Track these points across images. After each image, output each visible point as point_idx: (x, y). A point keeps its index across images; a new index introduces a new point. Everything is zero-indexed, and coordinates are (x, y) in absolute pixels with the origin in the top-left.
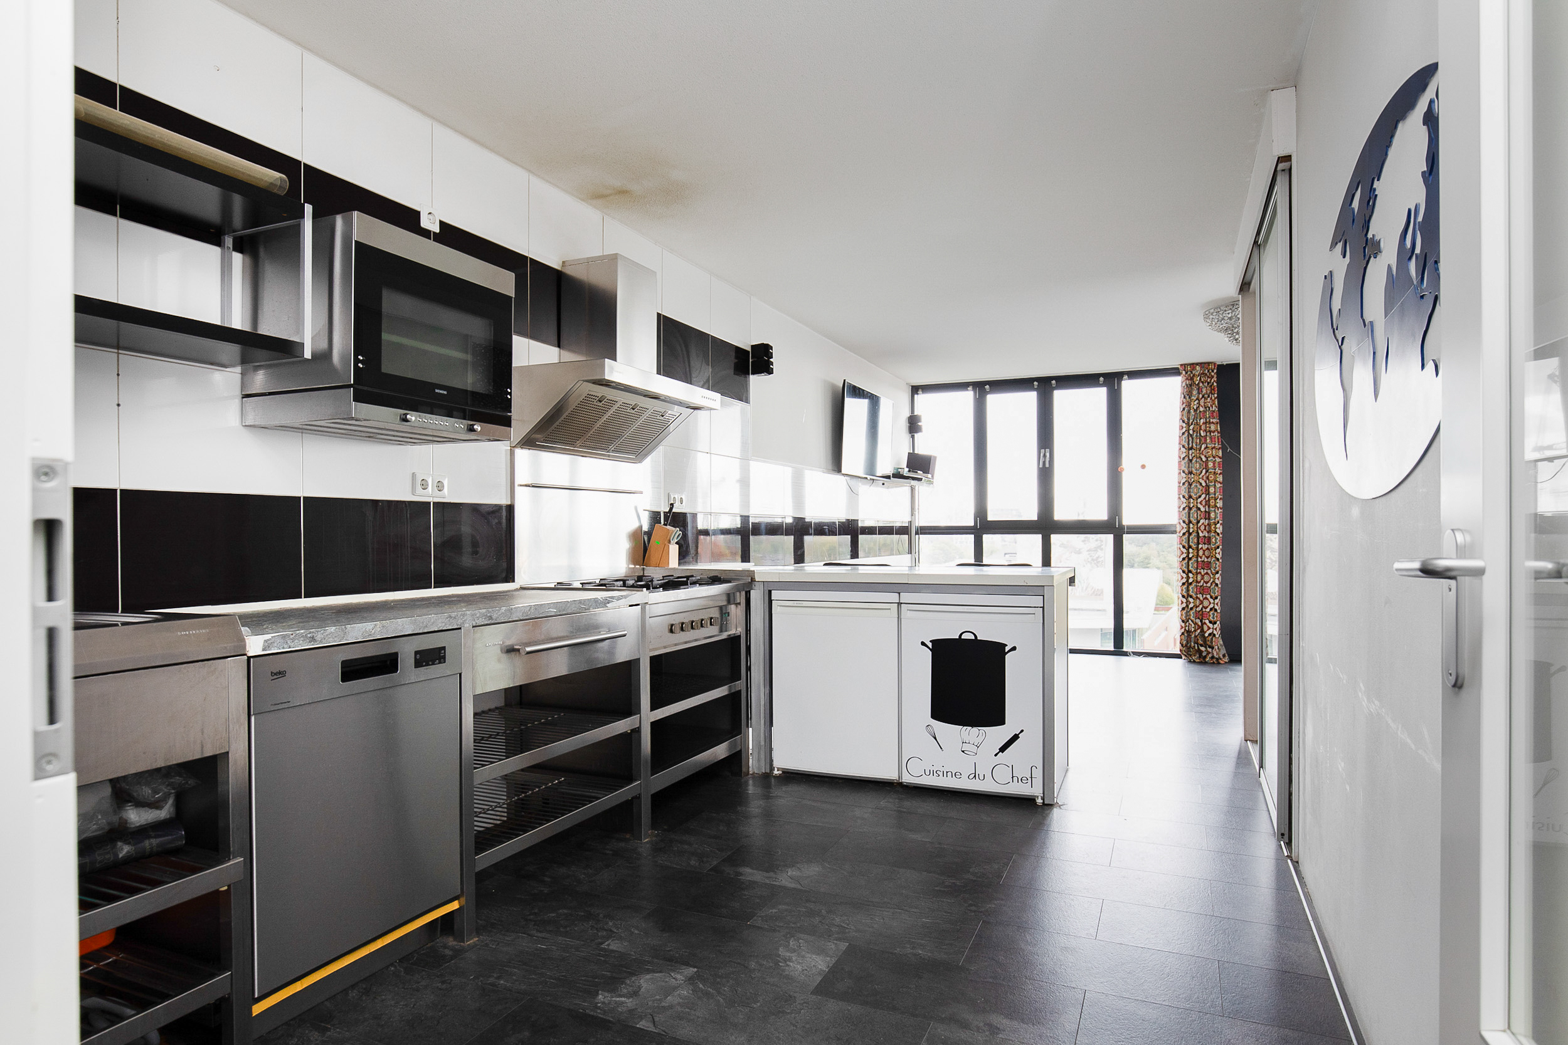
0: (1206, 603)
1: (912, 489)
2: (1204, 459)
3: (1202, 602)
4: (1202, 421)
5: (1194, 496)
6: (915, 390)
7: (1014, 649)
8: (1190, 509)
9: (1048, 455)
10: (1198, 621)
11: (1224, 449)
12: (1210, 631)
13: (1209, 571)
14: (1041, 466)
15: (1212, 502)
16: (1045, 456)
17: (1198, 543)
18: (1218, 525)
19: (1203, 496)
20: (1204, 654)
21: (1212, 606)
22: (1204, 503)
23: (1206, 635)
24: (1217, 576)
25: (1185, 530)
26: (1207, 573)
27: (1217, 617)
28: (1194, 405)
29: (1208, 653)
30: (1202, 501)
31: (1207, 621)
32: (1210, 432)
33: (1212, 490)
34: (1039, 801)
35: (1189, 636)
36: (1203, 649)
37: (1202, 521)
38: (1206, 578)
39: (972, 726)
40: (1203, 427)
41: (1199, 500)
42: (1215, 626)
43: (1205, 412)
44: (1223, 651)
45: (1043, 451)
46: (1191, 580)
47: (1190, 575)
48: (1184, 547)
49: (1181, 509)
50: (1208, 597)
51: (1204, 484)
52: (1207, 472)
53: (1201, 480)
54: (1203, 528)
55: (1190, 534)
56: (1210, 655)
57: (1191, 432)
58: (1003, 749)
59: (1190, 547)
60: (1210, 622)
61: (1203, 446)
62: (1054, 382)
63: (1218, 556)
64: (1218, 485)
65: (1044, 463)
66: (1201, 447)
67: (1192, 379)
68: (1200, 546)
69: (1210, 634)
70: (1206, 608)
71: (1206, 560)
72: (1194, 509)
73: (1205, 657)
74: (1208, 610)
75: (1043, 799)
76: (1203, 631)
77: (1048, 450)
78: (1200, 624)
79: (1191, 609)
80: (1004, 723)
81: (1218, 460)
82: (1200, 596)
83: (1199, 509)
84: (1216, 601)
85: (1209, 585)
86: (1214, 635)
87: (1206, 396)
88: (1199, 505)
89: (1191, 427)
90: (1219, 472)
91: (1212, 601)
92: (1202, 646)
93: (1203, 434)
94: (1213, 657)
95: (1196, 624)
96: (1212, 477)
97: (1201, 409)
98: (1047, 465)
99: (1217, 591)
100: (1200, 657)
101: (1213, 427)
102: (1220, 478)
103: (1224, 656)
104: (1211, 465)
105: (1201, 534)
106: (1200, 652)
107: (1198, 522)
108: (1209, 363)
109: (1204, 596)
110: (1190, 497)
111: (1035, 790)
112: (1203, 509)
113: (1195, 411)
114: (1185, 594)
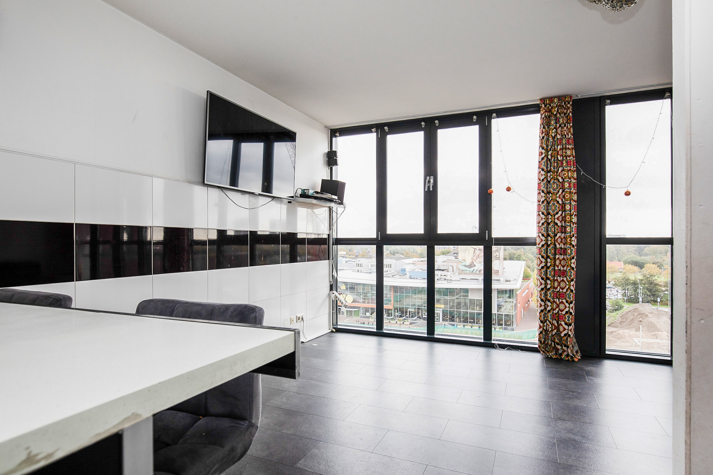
0: (562, 307)
1: (330, 209)
2: (561, 180)
3: (558, 306)
4: (559, 147)
5: (552, 213)
6: (334, 133)
8: (548, 224)
9: (432, 181)
10: (555, 322)
11: (578, 171)
12: (566, 332)
13: (565, 279)
14: (426, 190)
15: (568, 218)
16: (429, 182)
17: (555, 254)
18: (573, 239)
19: (560, 213)
21: (567, 309)
22: (560, 219)
23: (562, 335)
24: (572, 283)
25: (543, 242)
26: (563, 280)
27: (571, 319)
28: (553, 133)
29: (564, 351)
30: (559, 217)
31: (563, 323)
32: (566, 157)
33: (568, 207)
35: (547, 334)
36: (559, 347)
37: (559, 235)
38: (562, 285)
40: (560, 153)
41: (556, 216)
42: (570, 327)
43: (561, 139)
44: (576, 348)
45: (428, 178)
46: (549, 286)
47: (549, 282)
48: (543, 257)
49: (540, 224)
50: (564, 301)
51: (560, 202)
52: (563, 191)
53: (558, 199)
54: (559, 240)
55: (548, 246)
56: (566, 353)
57: (549, 157)
59: (548, 257)
60: (566, 324)
61: (560, 169)
62: (437, 122)
63: (573, 266)
64: (573, 203)
65: (429, 187)
66: (558, 170)
67: (550, 111)
68: (557, 256)
69: (565, 335)
70: (562, 311)
71: (562, 269)
72: (552, 224)
73: (561, 355)
74: (564, 313)
76: (558, 330)
77: (432, 177)
78: (556, 324)
79: (549, 311)
81: (573, 181)
82: (557, 300)
83: (557, 224)
84: (571, 305)
85: (565, 290)
86: (569, 336)
87: (563, 125)
88: (556, 221)
89: (550, 153)
90: (574, 191)
91: (567, 305)
92: (558, 344)
93: (560, 158)
94: (568, 355)
95: (552, 324)
96: (568, 196)
97: (559, 137)
98: (431, 189)
99: (572, 297)
100: (556, 354)
101: (569, 152)
102: (575, 197)
103: (577, 352)
104: (567, 185)
105: (558, 246)
106: (557, 350)
107: (556, 235)
108: (565, 96)
109: (561, 300)
110: (549, 214)
112: (559, 224)
113: (553, 138)
114: (544, 298)
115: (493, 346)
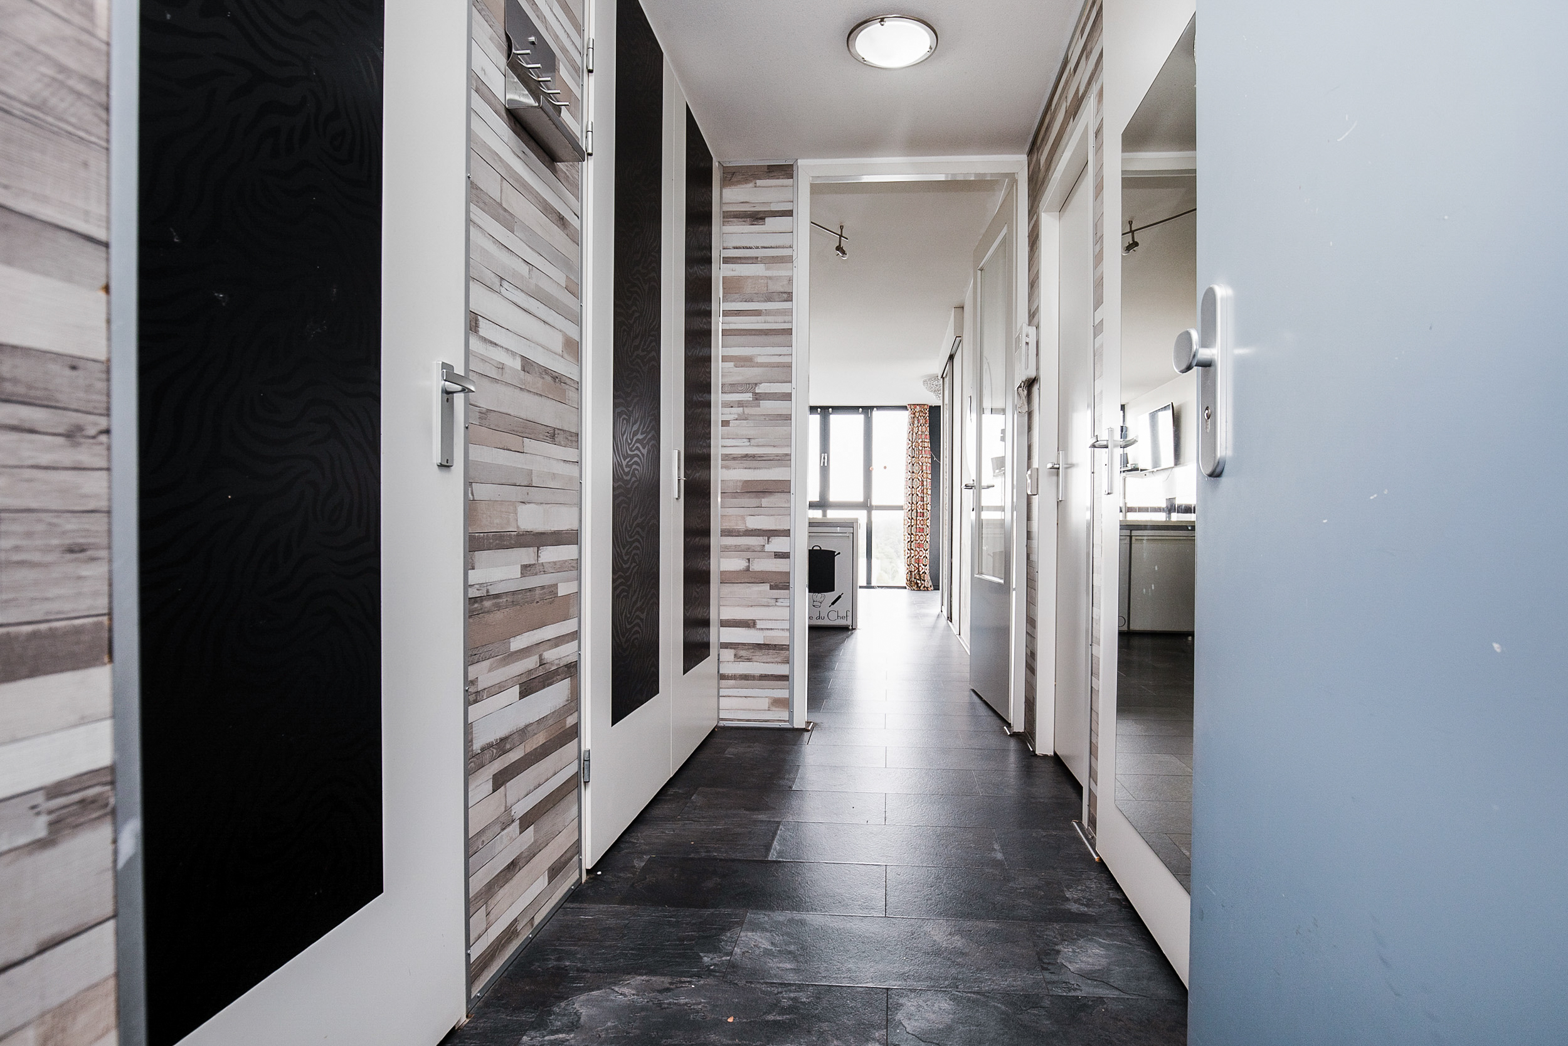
0: (921, 553)
2: (921, 464)
3: (919, 553)
4: (920, 440)
5: (915, 487)
7: (839, 553)
8: (913, 495)
9: (826, 457)
10: (916, 565)
11: (932, 458)
12: (923, 571)
13: (923, 534)
14: (822, 465)
15: (925, 492)
16: (824, 458)
17: (917, 516)
18: (928, 505)
19: (920, 487)
20: (920, 585)
21: (924, 555)
22: (920, 491)
23: (921, 573)
24: (928, 536)
25: (910, 508)
26: (922, 535)
27: (927, 562)
28: (916, 430)
29: (922, 584)
31: (922, 565)
32: (924, 447)
33: (925, 483)
34: (851, 627)
35: (911, 574)
36: (919, 582)
37: (919, 503)
38: (921, 538)
39: (819, 593)
40: (920, 445)
41: (918, 489)
42: (926, 567)
43: (922, 435)
44: (930, 583)
45: (823, 454)
46: (912, 540)
47: (912, 536)
48: (909, 518)
49: (908, 495)
50: (922, 549)
51: (920, 480)
52: (922, 472)
53: (919, 478)
54: (920, 507)
55: (912, 511)
56: (923, 586)
57: (914, 447)
58: (833, 603)
59: (912, 518)
60: (923, 565)
61: (921, 456)
62: (830, 410)
63: (929, 524)
64: (929, 481)
65: (824, 463)
66: (919, 456)
67: (914, 414)
68: (918, 518)
69: (923, 573)
70: (921, 556)
71: (921, 527)
72: (915, 495)
73: (920, 587)
74: (922, 557)
75: (852, 626)
76: (919, 571)
77: (826, 454)
78: (917, 566)
79: (913, 557)
80: (834, 590)
81: (929, 465)
82: (918, 549)
83: (918, 495)
84: (927, 552)
85: (923, 542)
86: (926, 573)
87: (922, 425)
88: (918, 493)
89: (914, 444)
90: (929, 472)
91: (924, 552)
92: (918, 580)
93: (920, 448)
94: (924, 587)
95: (915, 566)
96: (925, 476)
97: (920, 433)
98: (826, 465)
99: (927, 546)
100: (917, 587)
101: (926, 445)
102: (930, 476)
103: (931, 586)
104: (924, 468)
105: (919, 511)
106: (917, 584)
107: (917, 503)
108: (924, 405)
109: (920, 549)
110: (913, 487)
111: (849, 623)
112: (920, 495)
113: (916, 434)
114: (909, 548)
115: (873, 587)
